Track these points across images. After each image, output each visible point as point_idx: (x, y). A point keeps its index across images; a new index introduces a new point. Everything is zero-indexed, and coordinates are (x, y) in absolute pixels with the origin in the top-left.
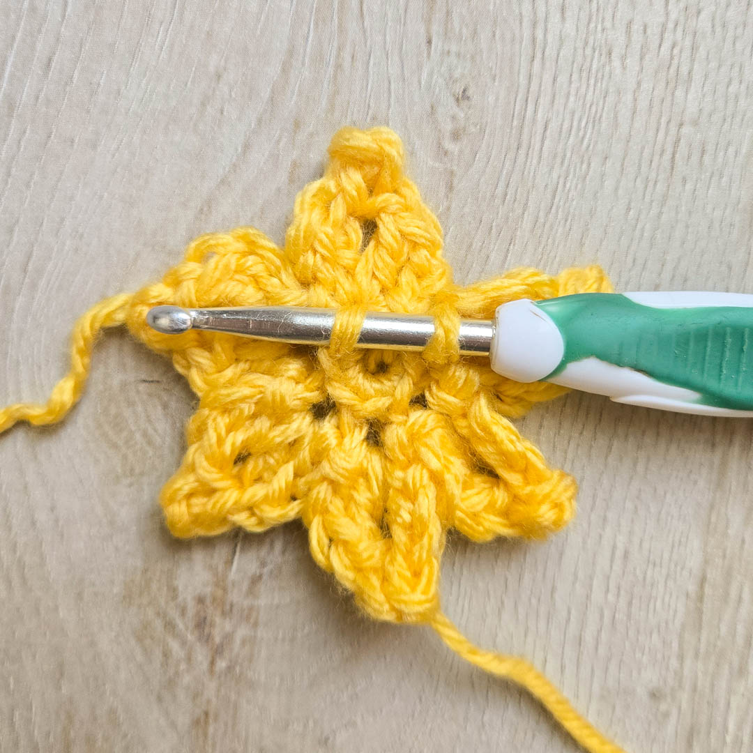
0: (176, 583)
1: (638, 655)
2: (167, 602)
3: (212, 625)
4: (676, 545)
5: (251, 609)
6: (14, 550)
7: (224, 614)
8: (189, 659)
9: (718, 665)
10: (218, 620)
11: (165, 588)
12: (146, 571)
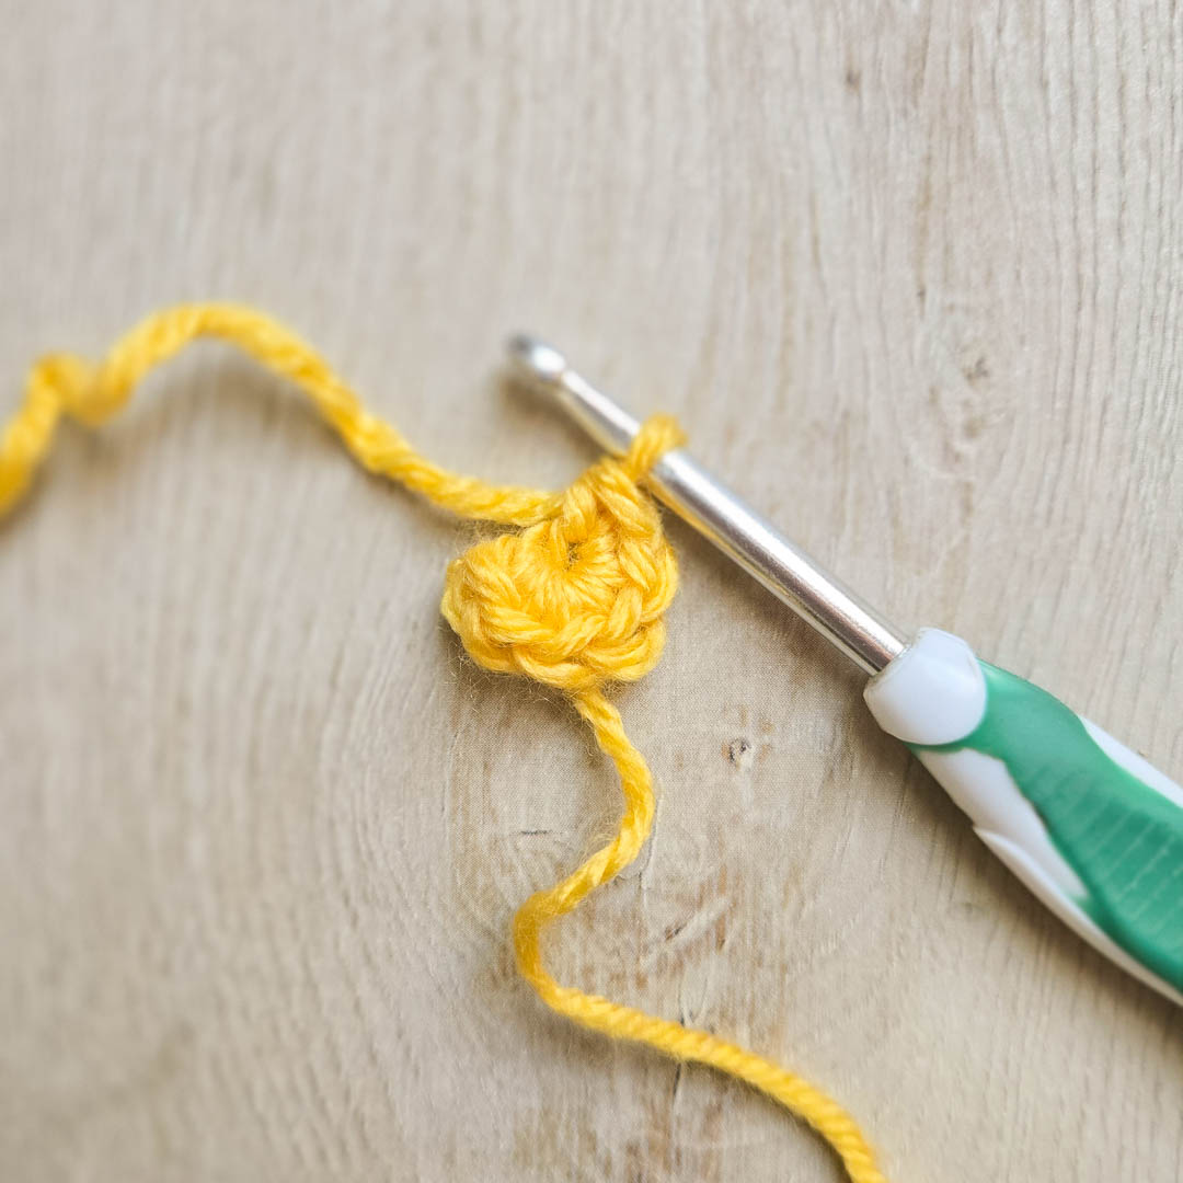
0: (592, 1127)
2: (580, 1158)
5: (708, 1155)
6: (347, 1096)
7: (667, 1166)
10: (659, 1176)
11: (577, 1137)
12: (546, 1113)
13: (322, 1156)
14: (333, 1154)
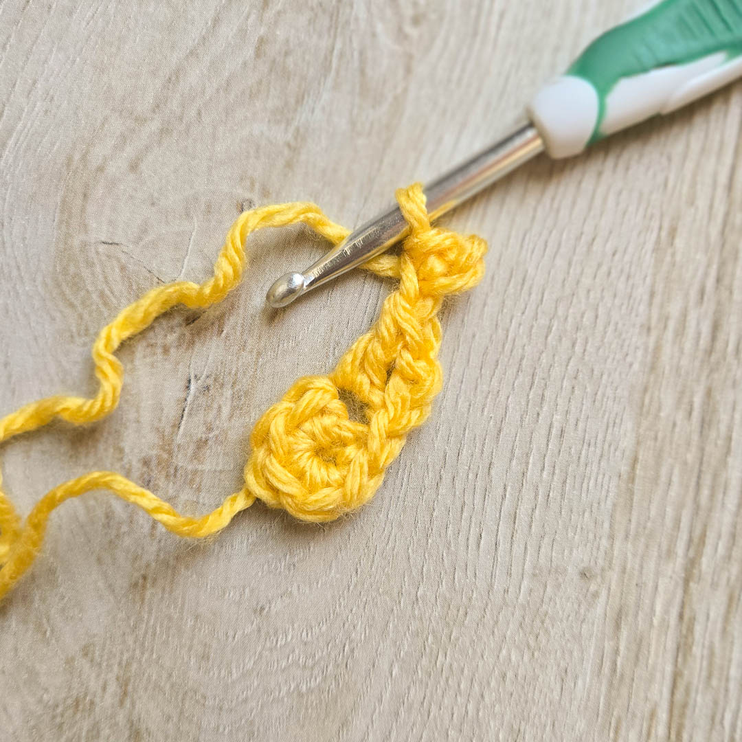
0: (122, 444)
1: (570, 534)
2: (112, 464)
4: (611, 425)
5: (195, 472)
7: (168, 478)
8: (131, 522)
9: (647, 546)
11: (112, 450)
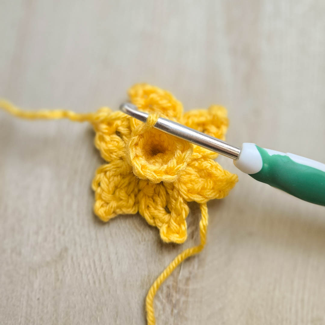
3: (172, 296)
5: (186, 290)
6: (102, 268)
7: (176, 292)
8: (164, 309)
10: (174, 294)
12: (149, 276)
13: (94, 282)
14: (97, 283)
